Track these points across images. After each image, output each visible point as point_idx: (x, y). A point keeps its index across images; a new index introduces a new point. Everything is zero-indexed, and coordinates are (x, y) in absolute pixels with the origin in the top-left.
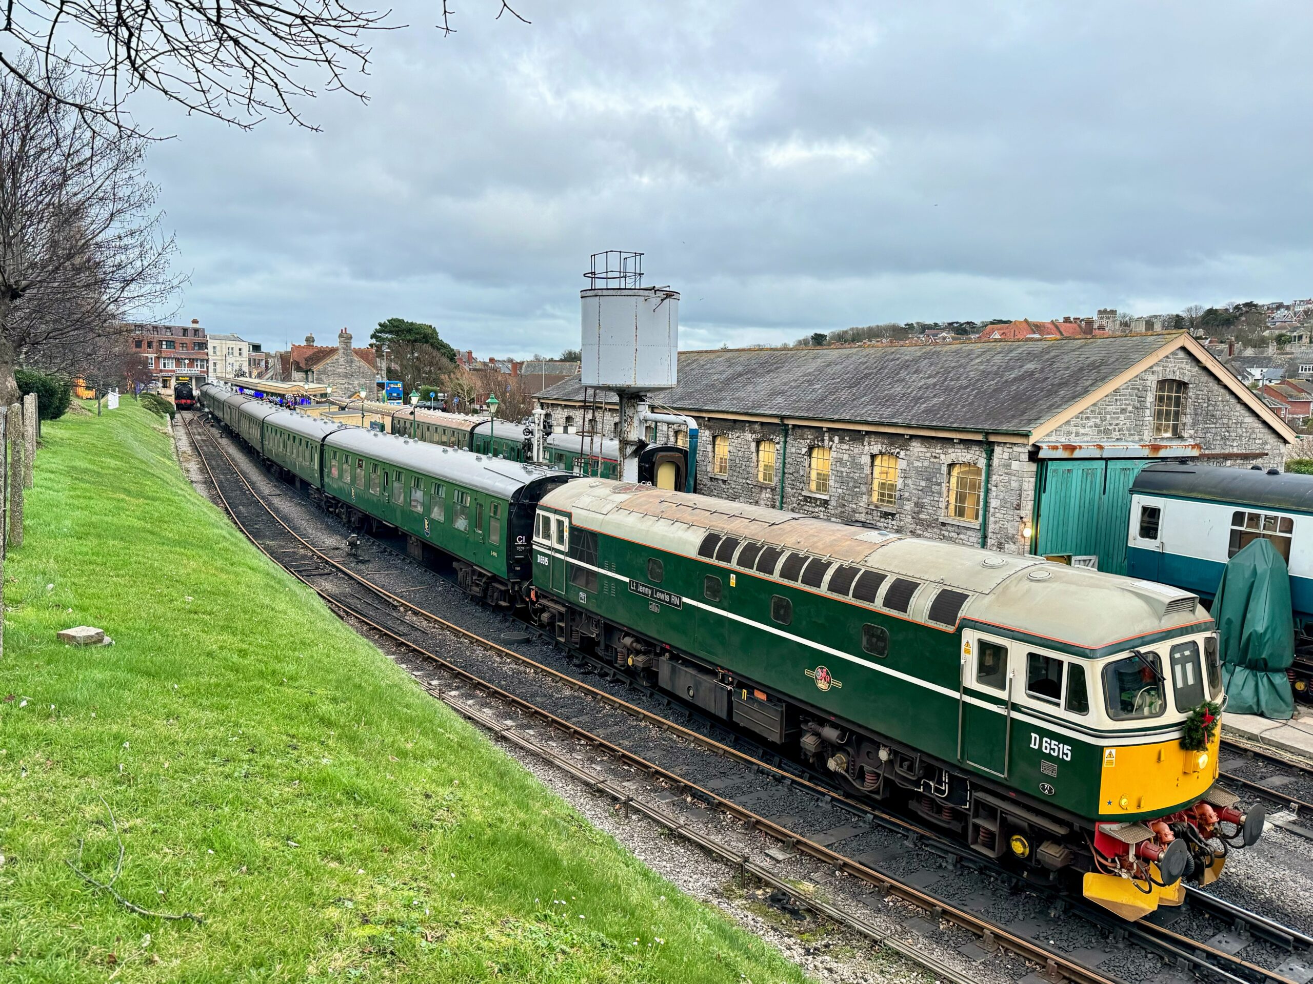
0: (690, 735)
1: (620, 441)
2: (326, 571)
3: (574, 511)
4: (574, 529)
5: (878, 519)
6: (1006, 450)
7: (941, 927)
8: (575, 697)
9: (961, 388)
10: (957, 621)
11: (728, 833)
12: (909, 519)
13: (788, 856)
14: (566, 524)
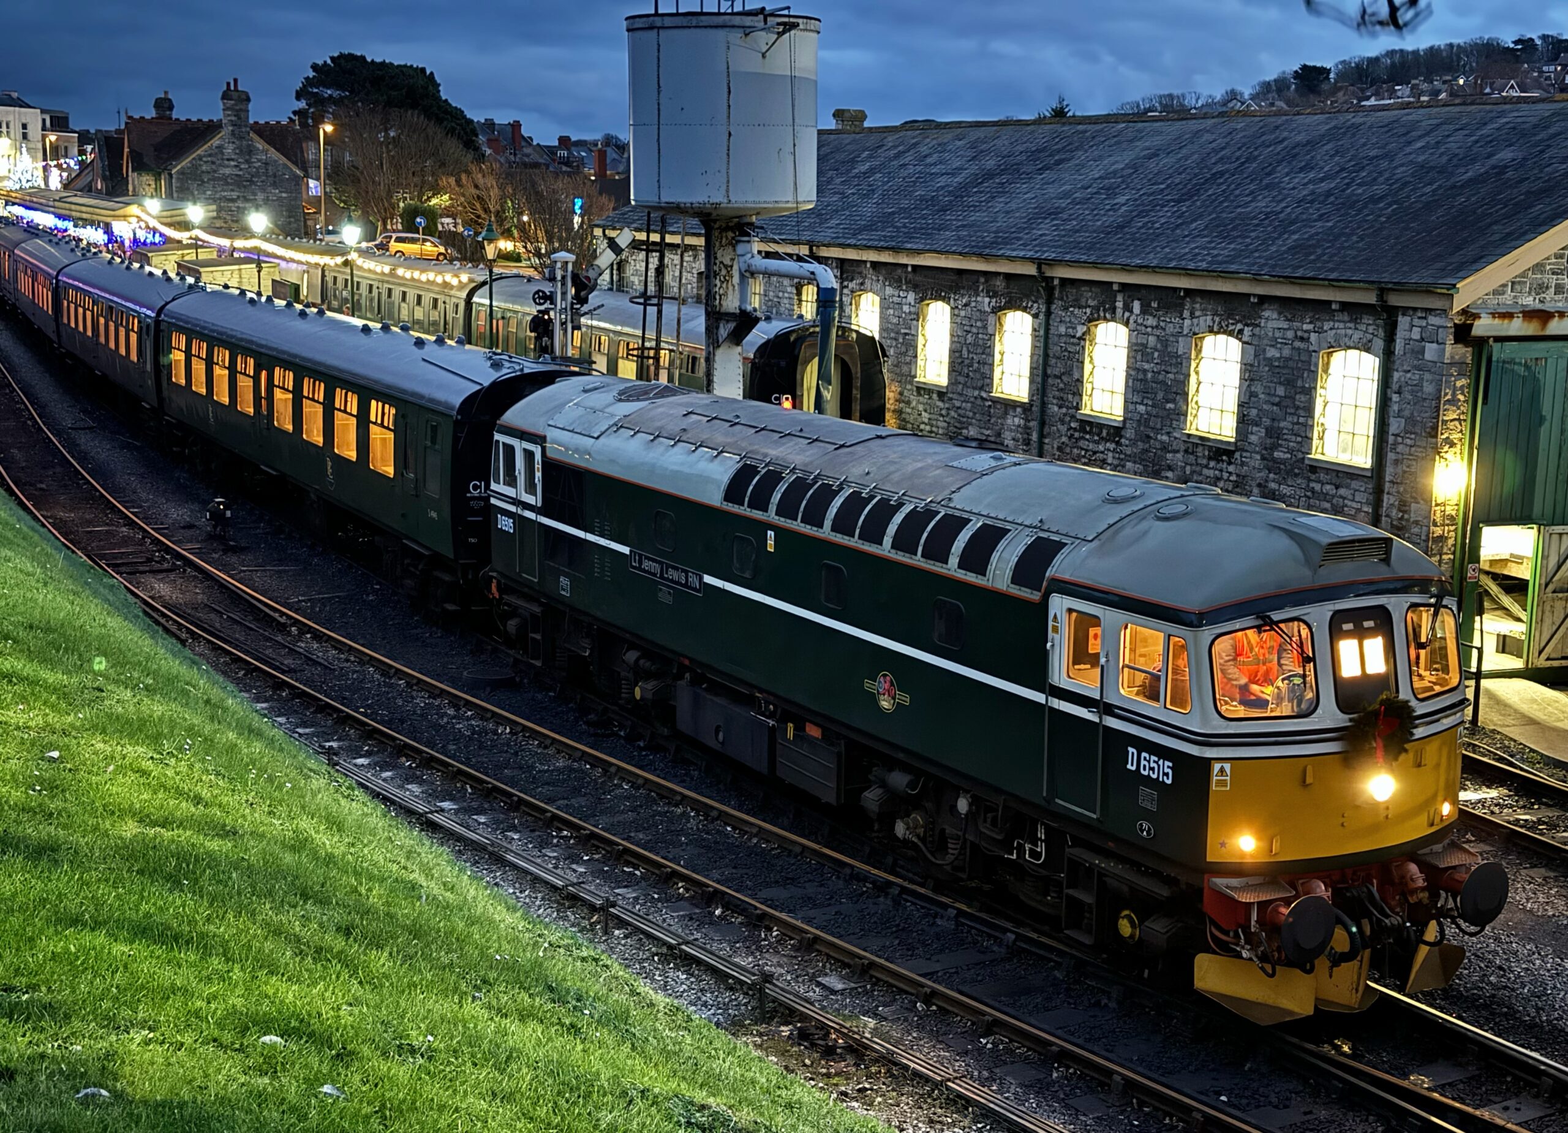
0: (752, 824)
1: (708, 314)
2: (166, 565)
3: (551, 434)
4: (552, 467)
5: (1205, 462)
6: (1416, 322)
7: (1055, 1075)
8: (571, 770)
9: (1375, 200)
10: (1045, 584)
11: (767, 956)
12: (1256, 461)
13: (853, 985)
14: (538, 457)
